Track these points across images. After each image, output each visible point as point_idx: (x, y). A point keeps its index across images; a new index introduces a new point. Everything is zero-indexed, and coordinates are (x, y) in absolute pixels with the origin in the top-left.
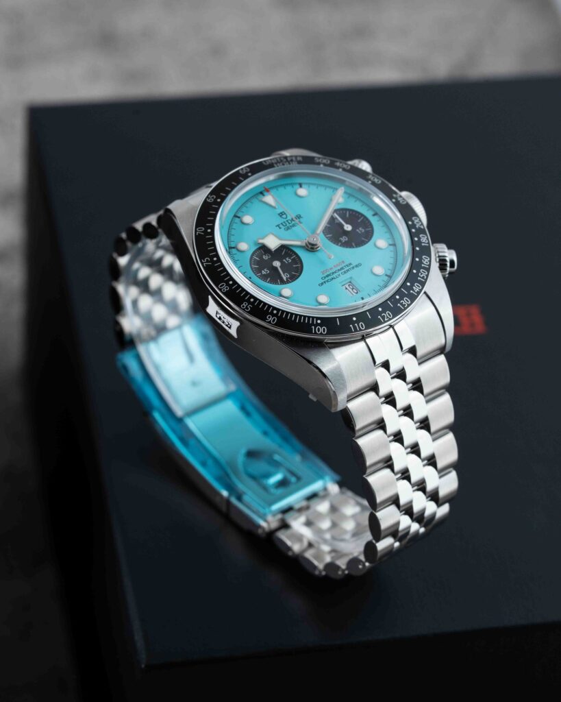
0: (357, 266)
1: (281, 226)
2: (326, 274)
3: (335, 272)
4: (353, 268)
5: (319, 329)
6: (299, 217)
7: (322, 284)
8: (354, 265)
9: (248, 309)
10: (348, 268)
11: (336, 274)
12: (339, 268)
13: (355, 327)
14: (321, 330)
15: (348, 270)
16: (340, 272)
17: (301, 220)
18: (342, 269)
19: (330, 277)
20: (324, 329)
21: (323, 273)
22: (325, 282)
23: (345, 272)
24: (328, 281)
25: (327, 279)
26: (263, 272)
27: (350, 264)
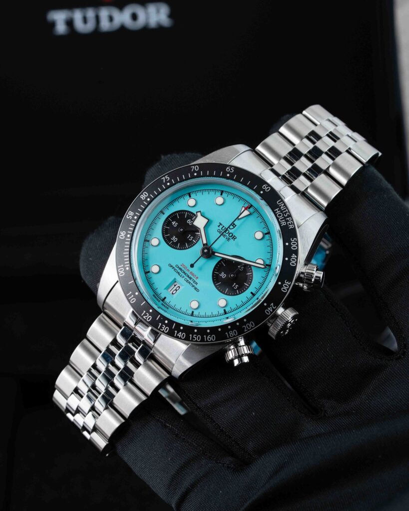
0: (196, 289)
1: (221, 227)
2: (181, 267)
3: (185, 274)
4: (193, 286)
5: (122, 270)
6: (234, 238)
7: (171, 266)
8: (196, 286)
9: (128, 216)
10: (192, 282)
11: (183, 275)
12: (190, 276)
13: (130, 296)
14: (122, 272)
15: (190, 283)
16: (186, 277)
17: (232, 240)
18: (190, 278)
19: (179, 271)
20: (123, 274)
21: (183, 265)
22: (173, 268)
23: (187, 281)
24: (175, 270)
25: (178, 269)
26: (173, 223)
27: (197, 283)
